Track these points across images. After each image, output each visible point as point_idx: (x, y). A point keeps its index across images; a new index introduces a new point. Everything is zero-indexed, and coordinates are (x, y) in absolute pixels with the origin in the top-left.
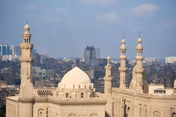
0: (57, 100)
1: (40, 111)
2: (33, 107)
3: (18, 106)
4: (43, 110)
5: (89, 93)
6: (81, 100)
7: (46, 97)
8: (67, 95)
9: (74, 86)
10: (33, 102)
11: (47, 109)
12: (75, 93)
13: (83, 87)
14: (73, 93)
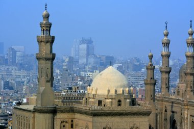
0: (88, 109)
1: (63, 124)
2: (54, 118)
3: (34, 117)
4: (66, 122)
5: (128, 100)
6: (119, 109)
7: (71, 106)
8: (100, 102)
9: (109, 91)
10: (54, 112)
11: (72, 121)
12: (110, 100)
13: (121, 92)
14: (107, 100)
